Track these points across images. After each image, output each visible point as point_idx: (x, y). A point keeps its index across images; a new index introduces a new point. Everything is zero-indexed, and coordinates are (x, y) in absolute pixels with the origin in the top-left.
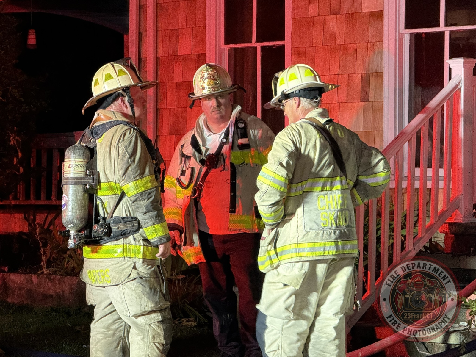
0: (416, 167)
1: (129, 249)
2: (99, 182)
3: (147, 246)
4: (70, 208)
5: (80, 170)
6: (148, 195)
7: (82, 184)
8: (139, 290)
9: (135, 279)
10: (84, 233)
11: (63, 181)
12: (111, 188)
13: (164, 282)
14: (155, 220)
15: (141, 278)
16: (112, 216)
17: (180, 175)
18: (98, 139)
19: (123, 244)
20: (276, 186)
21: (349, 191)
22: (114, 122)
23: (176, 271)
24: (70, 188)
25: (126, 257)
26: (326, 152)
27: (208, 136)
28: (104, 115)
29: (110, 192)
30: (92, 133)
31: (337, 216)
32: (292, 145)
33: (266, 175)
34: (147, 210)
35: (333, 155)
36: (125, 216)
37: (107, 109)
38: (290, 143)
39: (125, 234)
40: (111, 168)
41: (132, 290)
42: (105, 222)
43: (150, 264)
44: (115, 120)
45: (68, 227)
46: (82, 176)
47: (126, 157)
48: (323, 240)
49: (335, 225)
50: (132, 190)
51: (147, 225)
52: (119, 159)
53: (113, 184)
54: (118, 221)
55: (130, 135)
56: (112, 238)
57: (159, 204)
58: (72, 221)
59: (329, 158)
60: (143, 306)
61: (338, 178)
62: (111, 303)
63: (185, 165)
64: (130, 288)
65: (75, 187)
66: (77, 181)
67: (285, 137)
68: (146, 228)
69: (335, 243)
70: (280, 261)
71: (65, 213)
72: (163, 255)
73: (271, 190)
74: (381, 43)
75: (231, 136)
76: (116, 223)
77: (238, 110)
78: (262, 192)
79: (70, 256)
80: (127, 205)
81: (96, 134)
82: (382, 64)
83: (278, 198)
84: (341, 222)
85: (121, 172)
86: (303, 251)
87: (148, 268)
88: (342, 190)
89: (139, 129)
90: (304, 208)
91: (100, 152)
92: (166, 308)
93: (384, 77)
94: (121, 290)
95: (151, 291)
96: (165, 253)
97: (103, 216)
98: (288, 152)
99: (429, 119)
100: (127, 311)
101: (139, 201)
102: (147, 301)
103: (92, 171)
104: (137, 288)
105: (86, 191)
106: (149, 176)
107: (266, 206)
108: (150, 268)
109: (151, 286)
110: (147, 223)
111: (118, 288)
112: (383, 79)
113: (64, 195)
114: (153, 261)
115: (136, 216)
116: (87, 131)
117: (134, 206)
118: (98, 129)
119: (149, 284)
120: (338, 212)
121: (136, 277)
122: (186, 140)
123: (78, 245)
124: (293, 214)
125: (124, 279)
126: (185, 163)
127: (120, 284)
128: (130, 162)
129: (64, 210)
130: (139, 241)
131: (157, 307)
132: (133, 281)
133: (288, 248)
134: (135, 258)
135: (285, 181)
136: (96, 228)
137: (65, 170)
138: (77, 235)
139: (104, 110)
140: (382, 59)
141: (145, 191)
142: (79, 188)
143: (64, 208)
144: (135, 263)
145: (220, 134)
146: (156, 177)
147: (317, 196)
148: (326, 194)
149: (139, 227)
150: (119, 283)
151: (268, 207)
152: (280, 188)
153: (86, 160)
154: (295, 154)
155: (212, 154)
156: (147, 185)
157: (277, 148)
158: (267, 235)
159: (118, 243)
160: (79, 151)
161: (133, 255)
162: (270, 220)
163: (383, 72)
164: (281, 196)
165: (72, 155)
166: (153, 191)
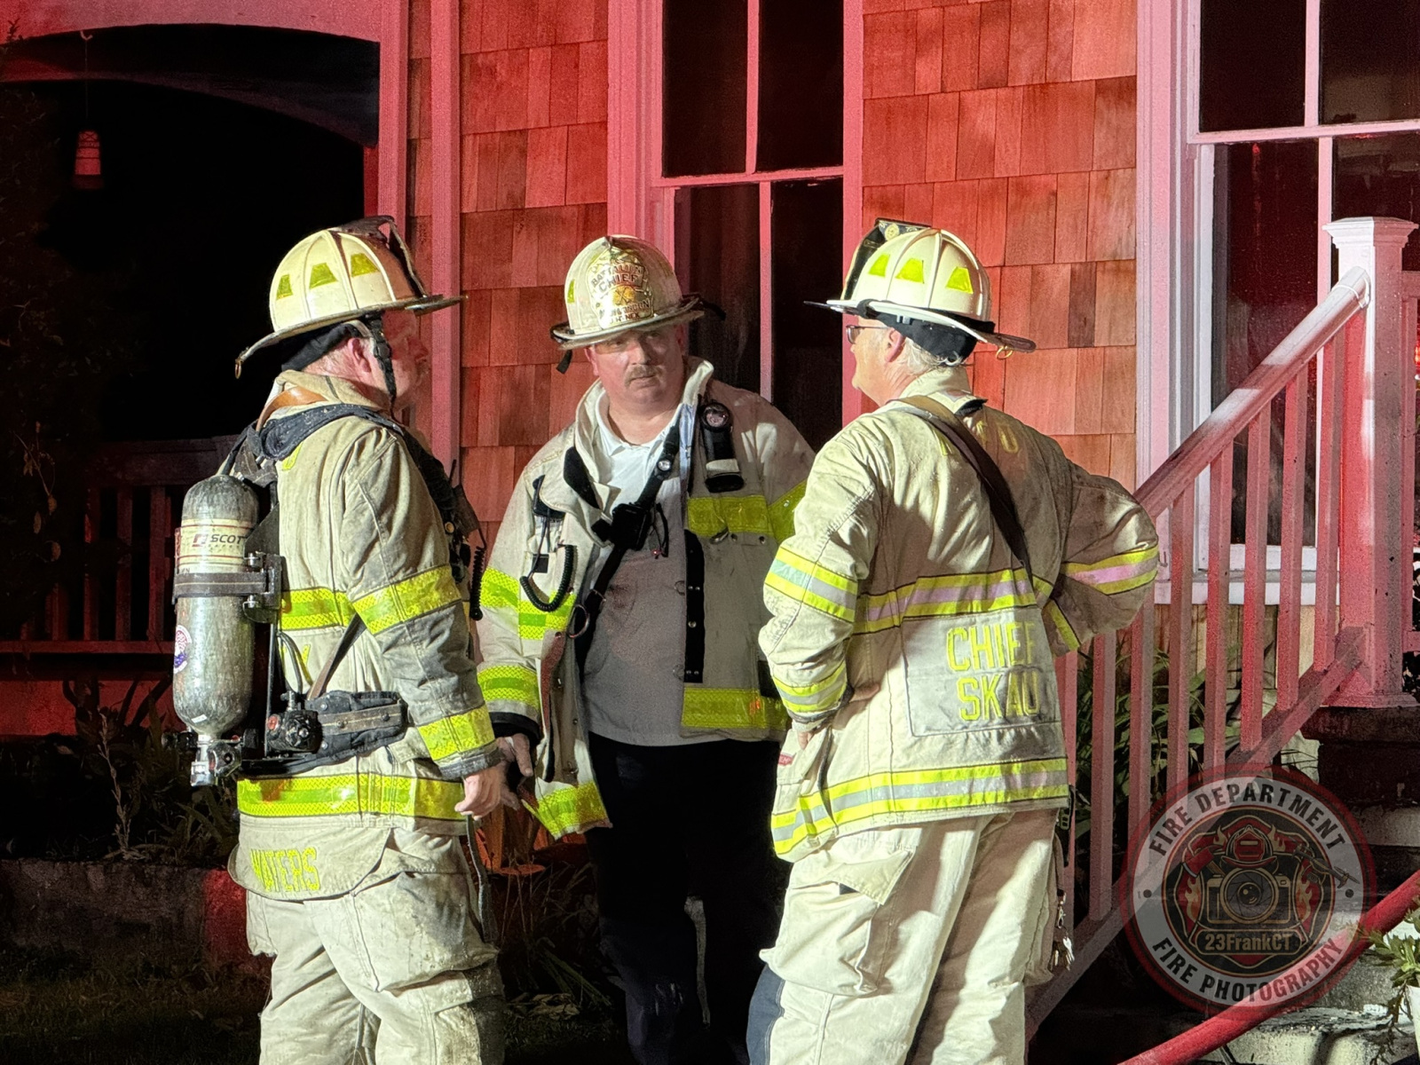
0: (1234, 541)
1: (374, 788)
2: (284, 588)
3: (428, 779)
4: (197, 666)
5: (228, 553)
6: (431, 629)
7: (232, 595)
8: (406, 911)
9: (393, 877)
10: (240, 742)
11: (176, 585)
12: (322, 607)
13: (481, 888)
14: (452, 703)
15: (410, 874)
16: (323, 691)
17: (530, 570)
18: (282, 459)
19: (358, 773)
20: (823, 603)
21: (1039, 611)
22: (329, 408)
23: (516, 854)
24: (197, 606)
25: (367, 812)
26: (968, 498)
27: (614, 453)
28: (302, 390)
29: (319, 619)
30: (264, 443)
31: (1006, 688)
32: (866, 481)
33: (791, 572)
34: (429, 672)
35: (987, 506)
36: (361, 689)
37: (309, 368)
38: (859, 473)
39: (362, 743)
40: (321, 547)
41: (385, 911)
42: (303, 707)
43: (440, 833)
44: (331, 402)
45: (192, 724)
46: (234, 570)
47: (367, 514)
48: (966, 761)
49: (1000, 714)
50: (384, 614)
51: (427, 717)
52: (345, 522)
53: (327, 596)
54: (341, 704)
55: (378, 447)
56: (322, 756)
57: (464, 654)
58: (205, 706)
59: (978, 516)
60: (417, 958)
61: (1006, 576)
62: (321, 950)
63: (545, 539)
64: (379, 905)
65: (212, 604)
66: (220, 586)
67: (844, 454)
68: (425, 727)
69: (1002, 769)
70: (837, 827)
71: (183, 681)
72: (477, 806)
73: (807, 617)
74: (1129, 171)
75: (684, 452)
76: (335, 712)
77: (704, 374)
78: (782, 623)
79: (202, 808)
80: (368, 659)
81: (277, 444)
82: (1133, 233)
83: (829, 639)
84: (1019, 707)
85: (350, 559)
86: (909, 795)
87: (431, 844)
88: (1020, 611)
89: (403, 429)
90: (906, 665)
91: (288, 498)
92: (485, 965)
93: (1139, 275)
94: (352, 910)
95: (441, 915)
96: (483, 800)
97: (296, 689)
98: (853, 500)
99: (1273, 401)
100: (368, 975)
101: (404, 644)
102: (430, 944)
103: (265, 557)
104: (399, 906)
105: (245, 614)
106: (435, 572)
107: (793, 664)
108: (438, 845)
109: (442, 900)
110: (428, 710)
111: (343, 905)
112: (1134, 282)
113: (178, 628)
114: (448, 823)
115: (394, 690)
116: (250, 436)
117: (388, 660)
118: (282, 431)
119: (434, 893)
120: (1007, 675)
121: (394, 873)
122: (549, 463)
123: (221, 777)
124: (874, 685)
125: (361, 878)
126: (546, 534)
127: (348, 893)
128: (377, 528)
129: (179, 673)
130: (404, 765)
131: (459, 962)
132: (388, 884)
133: (863, 785)
134: (393, 814)
135: (849, 586)
136: (277, 726)
137: (182, 554)
138: (221, 746)
139: (299, 374)
140: (1133, 220)
141: (423, 615)
142: (224, 608)
143: (181, 668)
144: (392, 829)
145: (651, 444)
146: (456, 572)
147: (946, 630)
148: (972, 624)
149: (406, 722)
150: (346, 890)
151: (799, 666)
152: (836, 610)
153: (245, 524)
154: (874, 505)
155: (630, 506)
156: (428, 597)
157: (819, 488)
158: (797, 751)
159: (343, 772)
160: (225, 497)
161: (385, 807)
162: (806, 704)
163: (1135, 259)
164: (838, 633)
165: (205, 508)
166: (447, 616)
